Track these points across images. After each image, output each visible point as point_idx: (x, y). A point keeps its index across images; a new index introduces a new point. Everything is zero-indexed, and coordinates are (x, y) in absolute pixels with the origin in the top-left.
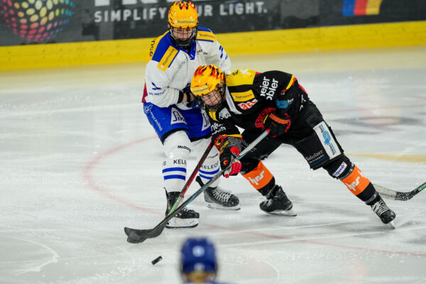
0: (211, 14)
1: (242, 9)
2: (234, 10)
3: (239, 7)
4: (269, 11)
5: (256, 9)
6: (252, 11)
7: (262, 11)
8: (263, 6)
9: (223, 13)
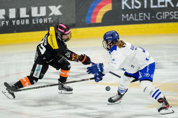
0: (28, 23)
1: (42, 21)
2: (39, 21)
3: (41, 20)
4: (53, 22)
5: (48, 21)
6: (46, 22)
7: (51, 22)
8: (51, 20)
9: (34, 23)
